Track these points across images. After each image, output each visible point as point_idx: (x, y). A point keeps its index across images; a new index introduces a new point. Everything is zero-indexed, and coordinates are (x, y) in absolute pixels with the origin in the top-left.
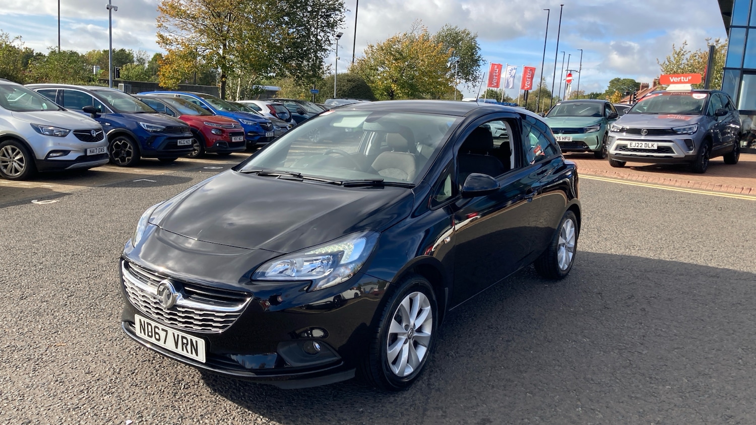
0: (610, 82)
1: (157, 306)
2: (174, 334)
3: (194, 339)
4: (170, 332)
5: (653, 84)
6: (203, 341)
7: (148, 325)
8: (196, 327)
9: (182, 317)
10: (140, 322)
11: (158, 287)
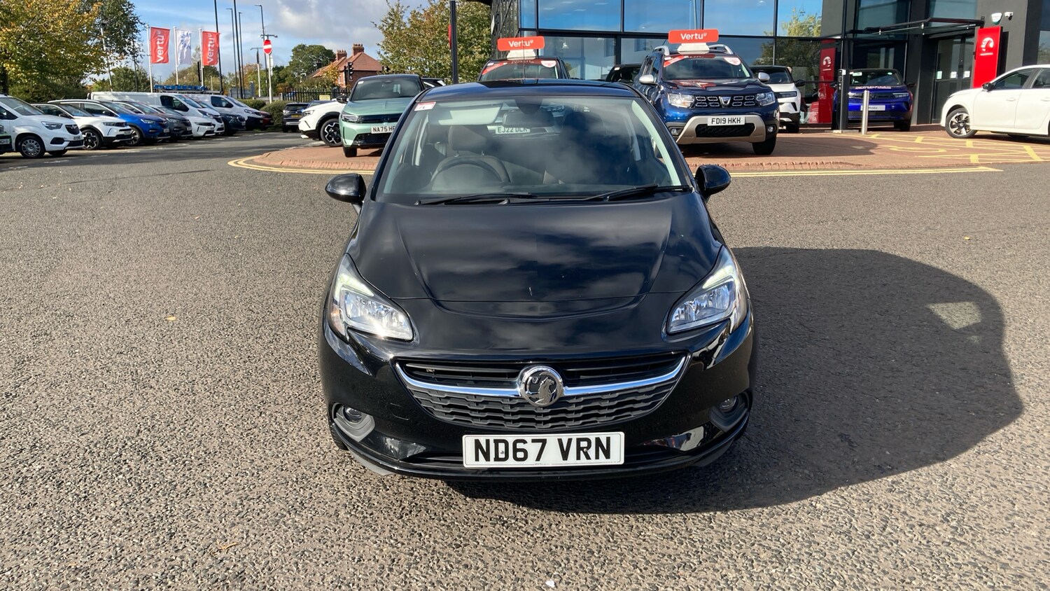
1: (518, 409)
2: (560, 441)
3: (603, 436)
4: (552, 439)
5: (352, 51)
6: (622, 434)
7: (499, 444)
8: (605, 419)
9: (577, 412)
10: (477, 443)
11: (524, 380)
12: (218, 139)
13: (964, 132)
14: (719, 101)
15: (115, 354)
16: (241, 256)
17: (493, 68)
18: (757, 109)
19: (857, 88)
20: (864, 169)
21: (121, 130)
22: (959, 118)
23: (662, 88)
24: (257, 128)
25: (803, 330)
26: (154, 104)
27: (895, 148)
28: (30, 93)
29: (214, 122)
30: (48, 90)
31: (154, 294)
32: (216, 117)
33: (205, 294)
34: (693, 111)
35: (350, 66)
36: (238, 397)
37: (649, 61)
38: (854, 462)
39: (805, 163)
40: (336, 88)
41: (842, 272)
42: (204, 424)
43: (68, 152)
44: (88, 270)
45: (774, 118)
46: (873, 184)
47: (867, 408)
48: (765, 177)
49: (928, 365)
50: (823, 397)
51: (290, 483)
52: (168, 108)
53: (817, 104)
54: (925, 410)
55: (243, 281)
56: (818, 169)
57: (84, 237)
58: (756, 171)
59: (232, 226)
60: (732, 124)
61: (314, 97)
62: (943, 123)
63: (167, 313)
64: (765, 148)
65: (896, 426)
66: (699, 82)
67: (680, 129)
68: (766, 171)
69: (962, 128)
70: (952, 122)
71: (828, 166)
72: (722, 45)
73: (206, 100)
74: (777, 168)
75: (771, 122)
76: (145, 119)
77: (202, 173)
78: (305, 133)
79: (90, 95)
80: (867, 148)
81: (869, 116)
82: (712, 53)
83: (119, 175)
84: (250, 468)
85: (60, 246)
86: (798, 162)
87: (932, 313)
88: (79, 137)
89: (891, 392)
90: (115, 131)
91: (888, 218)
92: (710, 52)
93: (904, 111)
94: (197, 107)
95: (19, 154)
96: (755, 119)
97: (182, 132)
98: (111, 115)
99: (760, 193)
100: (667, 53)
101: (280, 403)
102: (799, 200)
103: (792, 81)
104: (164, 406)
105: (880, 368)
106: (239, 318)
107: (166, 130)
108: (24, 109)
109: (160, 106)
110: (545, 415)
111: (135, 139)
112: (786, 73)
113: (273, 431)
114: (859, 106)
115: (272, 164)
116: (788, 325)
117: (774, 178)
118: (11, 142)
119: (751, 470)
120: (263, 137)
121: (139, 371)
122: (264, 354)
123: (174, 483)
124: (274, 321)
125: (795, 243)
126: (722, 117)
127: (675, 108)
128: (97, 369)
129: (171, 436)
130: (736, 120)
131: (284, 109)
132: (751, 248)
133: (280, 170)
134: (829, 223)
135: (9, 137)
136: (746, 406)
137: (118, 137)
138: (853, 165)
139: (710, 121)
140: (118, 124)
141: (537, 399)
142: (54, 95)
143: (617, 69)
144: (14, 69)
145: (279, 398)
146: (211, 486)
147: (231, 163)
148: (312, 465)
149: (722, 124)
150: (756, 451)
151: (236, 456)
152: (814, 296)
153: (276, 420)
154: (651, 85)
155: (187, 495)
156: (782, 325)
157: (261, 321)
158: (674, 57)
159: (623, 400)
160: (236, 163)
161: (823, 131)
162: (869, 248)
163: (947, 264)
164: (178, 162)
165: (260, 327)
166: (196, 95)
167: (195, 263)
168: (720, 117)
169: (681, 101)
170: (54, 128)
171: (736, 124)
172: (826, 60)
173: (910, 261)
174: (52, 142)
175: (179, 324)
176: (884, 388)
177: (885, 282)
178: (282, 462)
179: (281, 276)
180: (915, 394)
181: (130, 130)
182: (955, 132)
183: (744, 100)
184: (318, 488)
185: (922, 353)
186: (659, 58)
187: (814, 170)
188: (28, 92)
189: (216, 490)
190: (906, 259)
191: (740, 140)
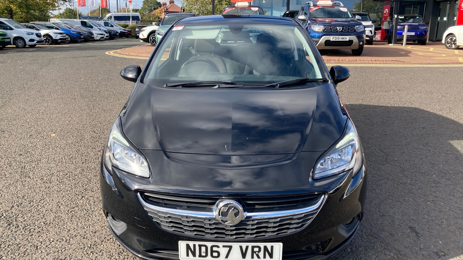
0: (143, 2)
1: (214, 226)
2: (241, 247)
3: (269, 245)
4: (236, 246)
5: (169, 3)
6: (281, 244)
7: (202, 247)
8: (271, 234)
9: (252, 229)
10: (188, 247)
11: (219, 207)
12: (106, 41)
13: (453, 46)
14: (336, 29)
15: (17, 155)
16: (98, 101)
17: (228, 10)
18: (355, 33)
19: (401, 24)
20: (407, 64)
21: (61, 36)
22: (451, 39)
23: (309, 22)
24: (124, 36)
25: (382, 154)
26: (78, 25)
27: (420, 54)
28: (23, 18)
29: (105, 33)
30: (31, 17)
31: (49, 120)
32: (105, 31)
33: (74, 121)
34: (324, 33)
35: (167, 9)
36: (73, 185)
37: (303, 9)
38: (421, 249)
39: (378, 60)
40: (160, 19)
41: (400, 120)
42: (50, 203)
43: (37, 46)
44: (22, 106)
45: (362, 38)
46: (412, 72)
47: (423, 208)
48: (358, 67)
49: (455, 179)
50: (397, 199)
51: (86, 248)
52: (84, 26)
53: (380, 31)
54: (458, 211)
55: (94, 115)
56: (384, 64)
57: (27, 88)
58: (354, 63)
59: (98, 84)
60: (342, 40)
61: (150, 23)
62: (443, 41)
63: (52, 132)
64: (358, 52)
65: (443, 222)
66: (326, 19)
67: (317, 42)
68: (358, 64)
69: (452, 44)
70: (448, 41)
71: (389, 62)
72: (339, 2)
73: (102, 23)
74: (364, 62)
75: (362, 40)
76: (73, 31)
77: (92, 57)
78: (142, 39)
79: (50, 20)
80: (407, 54)
81: (407, 37)
82: (334, 5)
83: (55, 57)
84: (66, 236)
85: (14, 93)
86: (374, 60)
87: (452, 146)
88: (42, 39)
89: (436, 197)
90: (59, 37)
91: (421, 90)
92: (333, 5)
93: (424, 35)
94: (97, 26)
95: (14, 46)
96: (354, 38)
97: (89, 37)
98: (58, 29)
99: (356, 75)
100: (312, 5)
101: (94, 191)
102: (375, 79)
103: (370, 20)
104: (32, 190)
105: (428, 181)
106: (87, 136)
107: (82, 37)
108: (18, 26)
109: (81, 25)
110: (231, 230)
111: (68, 40)
112: (367, 16)
113: (86, 209)
114: (402, 33)
115: (124, 53)
116: (374, 151)
117: (362, 67)
118: (10, 41)
119: (358, 251)
120: (126, 41)
121: (26, 166)
122: (94, 158)
123: (20, 245)
124: (104, 138)
125: (374, 102)
126: (338, 37)
127: (315, 32)
128: (5, 165)
129: (29, 210)
130: (344, 38)
131: (137, 28)
132: (352, 104)
133: (128, 57)
134: (391, 92)
135: (9, 38)
136: (359, 219)
137: (60, 39)
138: (401, 62)
139: (332, 38)
140: (61, 34)
141: (226, 221)
142: (33, 20)
143: (288, 12)
144: (15, 8)
145: (95, 187)
146: (40, 248)
147: (107, 53)
148: (102, 235)
149: (338, 40)
150: (361, 237)
151: (61, 227)
152: (386, 133)
153: (89, 202)
154: (304, 20)
155: (25, 254)
156: (371, 150)
157: (98, 138)
158: (315, 7)
159: (283, 223)
160: (109, 53)
161: (384, 44)
162: (413, 106)
163: (456, 117)
164: (83, 52)
165: (96, 141)
166: (97, 21)
167: (74, 104)
168: (337, 37)
169: (318, 28)
170: (30, 35)
171: (345, 40)
172: (386, 11)
173: (435, 114)
174: (29, 41)
175: (56, 138)
176: (431, 194)
177: (424, 126)
178: (85, 232)
179: (114, 112)
180: (451, 200)
181: (65, 36)
182: (449, 46)
183: (349, 29)
184: (101, 253)
185: (450, 171)
186: (308, 8)
187: (382, 64)
188: (22, 18)
189: (42, 252)
190: (433, 113)
191: (346, 48)
